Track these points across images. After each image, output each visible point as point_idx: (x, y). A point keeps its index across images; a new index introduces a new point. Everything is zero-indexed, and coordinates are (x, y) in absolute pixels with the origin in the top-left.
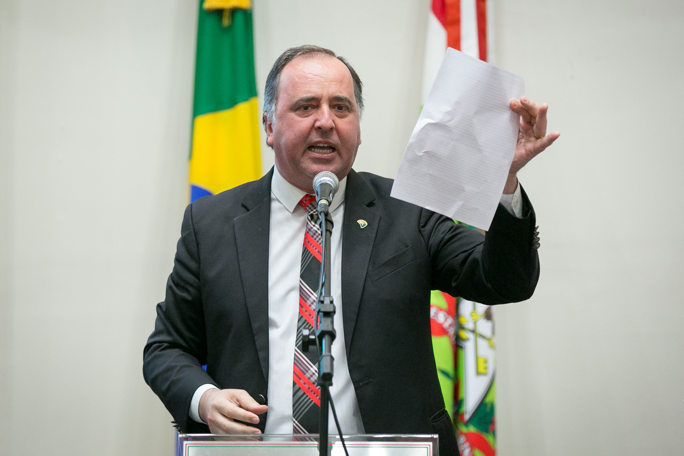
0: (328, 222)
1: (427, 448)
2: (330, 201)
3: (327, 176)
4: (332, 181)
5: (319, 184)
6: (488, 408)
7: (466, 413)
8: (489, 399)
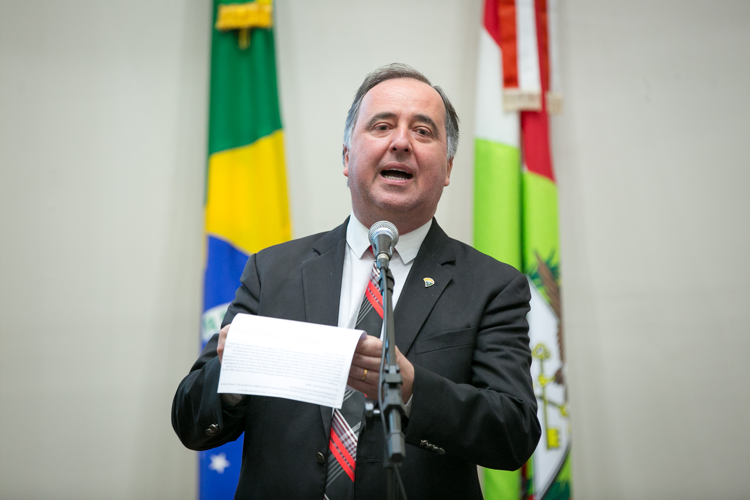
0: (389, 277)
2: (390, 254)
4: (390, 231)
5: (376, 235)
6: (562, 488)
7: (536, 494)
8: (563, 477)
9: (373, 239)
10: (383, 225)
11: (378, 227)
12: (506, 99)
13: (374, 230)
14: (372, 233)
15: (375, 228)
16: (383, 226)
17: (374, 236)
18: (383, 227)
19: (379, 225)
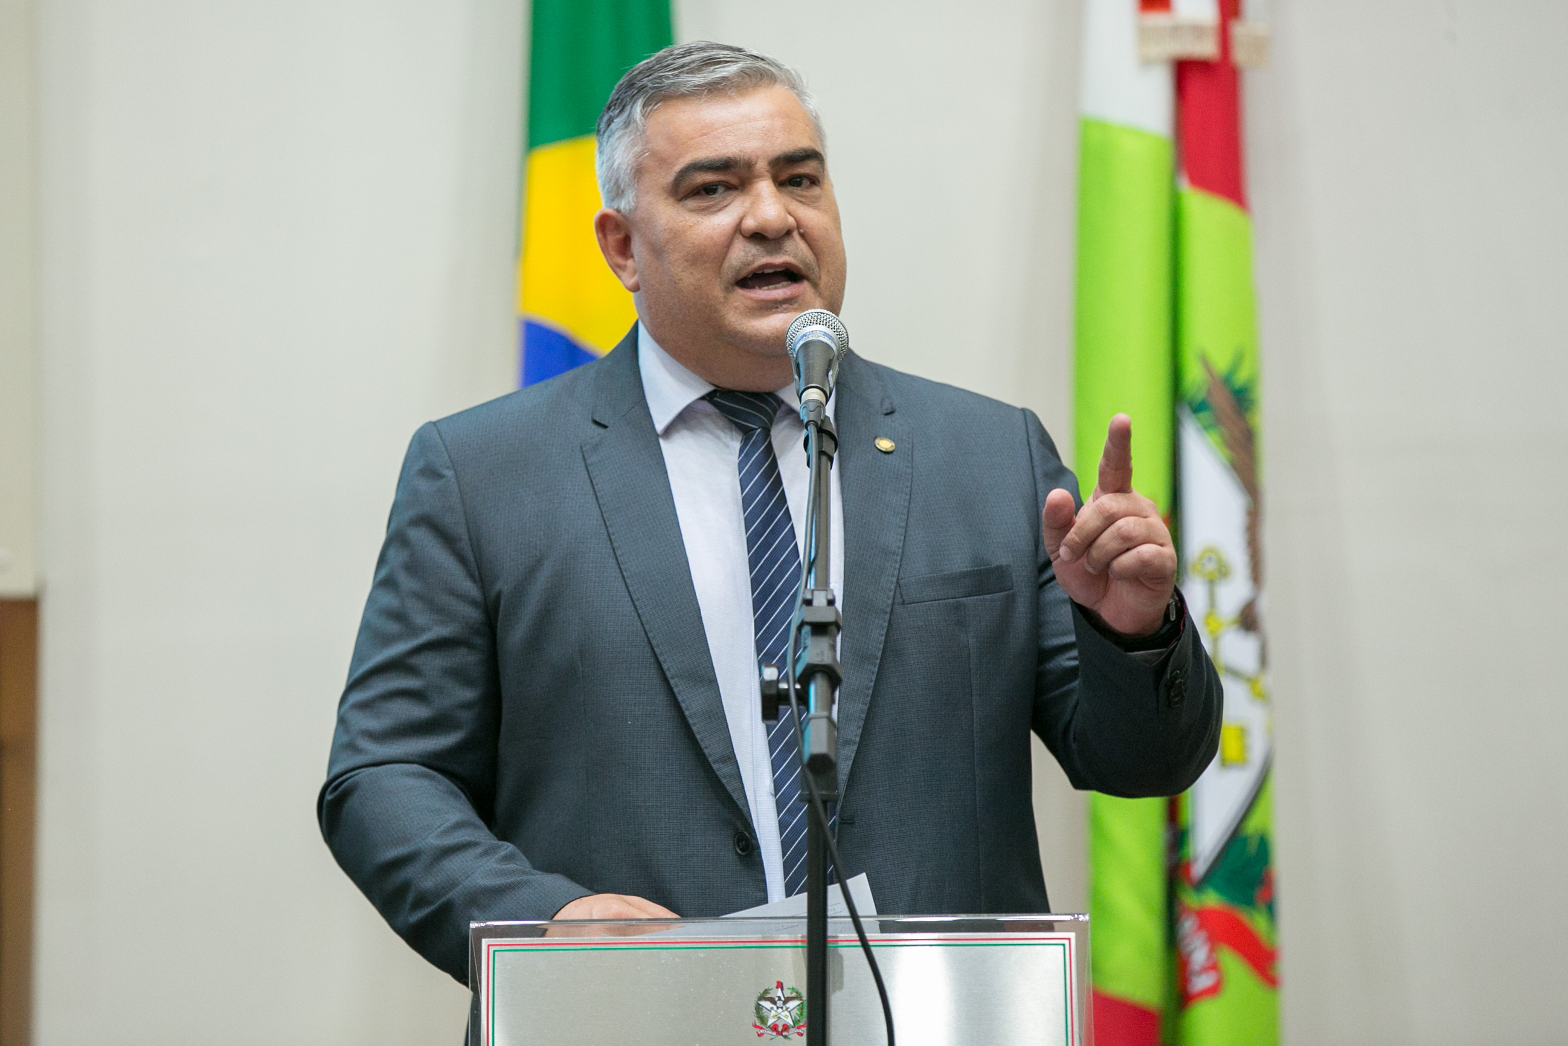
0: (824, 434)
1: (1064, 945)
3: (818, 322)
4: (831, 334)
5: (801, 343)
6: (1253, 847)
7: (1196, 859)
8: (1253, 825)
9: (794, 350)
10: (816, 319)
11: (806, 323)
12: (1144, 35)
13: (797, 330)
14: (793, 335)
15: (799, 324)
16: (815, 322)
17: (798, 342)
18: (817, 324)
19: (807, 319)
